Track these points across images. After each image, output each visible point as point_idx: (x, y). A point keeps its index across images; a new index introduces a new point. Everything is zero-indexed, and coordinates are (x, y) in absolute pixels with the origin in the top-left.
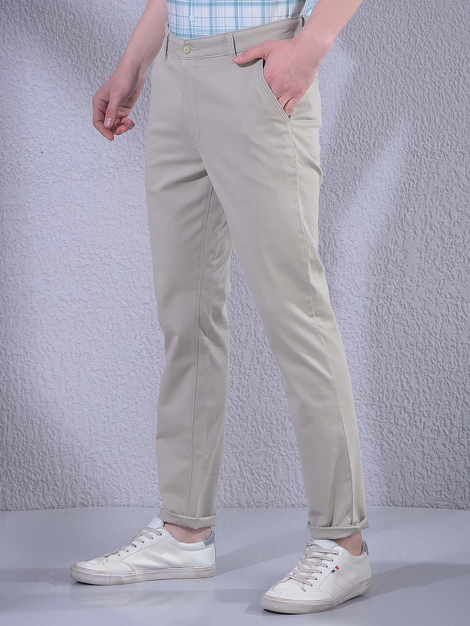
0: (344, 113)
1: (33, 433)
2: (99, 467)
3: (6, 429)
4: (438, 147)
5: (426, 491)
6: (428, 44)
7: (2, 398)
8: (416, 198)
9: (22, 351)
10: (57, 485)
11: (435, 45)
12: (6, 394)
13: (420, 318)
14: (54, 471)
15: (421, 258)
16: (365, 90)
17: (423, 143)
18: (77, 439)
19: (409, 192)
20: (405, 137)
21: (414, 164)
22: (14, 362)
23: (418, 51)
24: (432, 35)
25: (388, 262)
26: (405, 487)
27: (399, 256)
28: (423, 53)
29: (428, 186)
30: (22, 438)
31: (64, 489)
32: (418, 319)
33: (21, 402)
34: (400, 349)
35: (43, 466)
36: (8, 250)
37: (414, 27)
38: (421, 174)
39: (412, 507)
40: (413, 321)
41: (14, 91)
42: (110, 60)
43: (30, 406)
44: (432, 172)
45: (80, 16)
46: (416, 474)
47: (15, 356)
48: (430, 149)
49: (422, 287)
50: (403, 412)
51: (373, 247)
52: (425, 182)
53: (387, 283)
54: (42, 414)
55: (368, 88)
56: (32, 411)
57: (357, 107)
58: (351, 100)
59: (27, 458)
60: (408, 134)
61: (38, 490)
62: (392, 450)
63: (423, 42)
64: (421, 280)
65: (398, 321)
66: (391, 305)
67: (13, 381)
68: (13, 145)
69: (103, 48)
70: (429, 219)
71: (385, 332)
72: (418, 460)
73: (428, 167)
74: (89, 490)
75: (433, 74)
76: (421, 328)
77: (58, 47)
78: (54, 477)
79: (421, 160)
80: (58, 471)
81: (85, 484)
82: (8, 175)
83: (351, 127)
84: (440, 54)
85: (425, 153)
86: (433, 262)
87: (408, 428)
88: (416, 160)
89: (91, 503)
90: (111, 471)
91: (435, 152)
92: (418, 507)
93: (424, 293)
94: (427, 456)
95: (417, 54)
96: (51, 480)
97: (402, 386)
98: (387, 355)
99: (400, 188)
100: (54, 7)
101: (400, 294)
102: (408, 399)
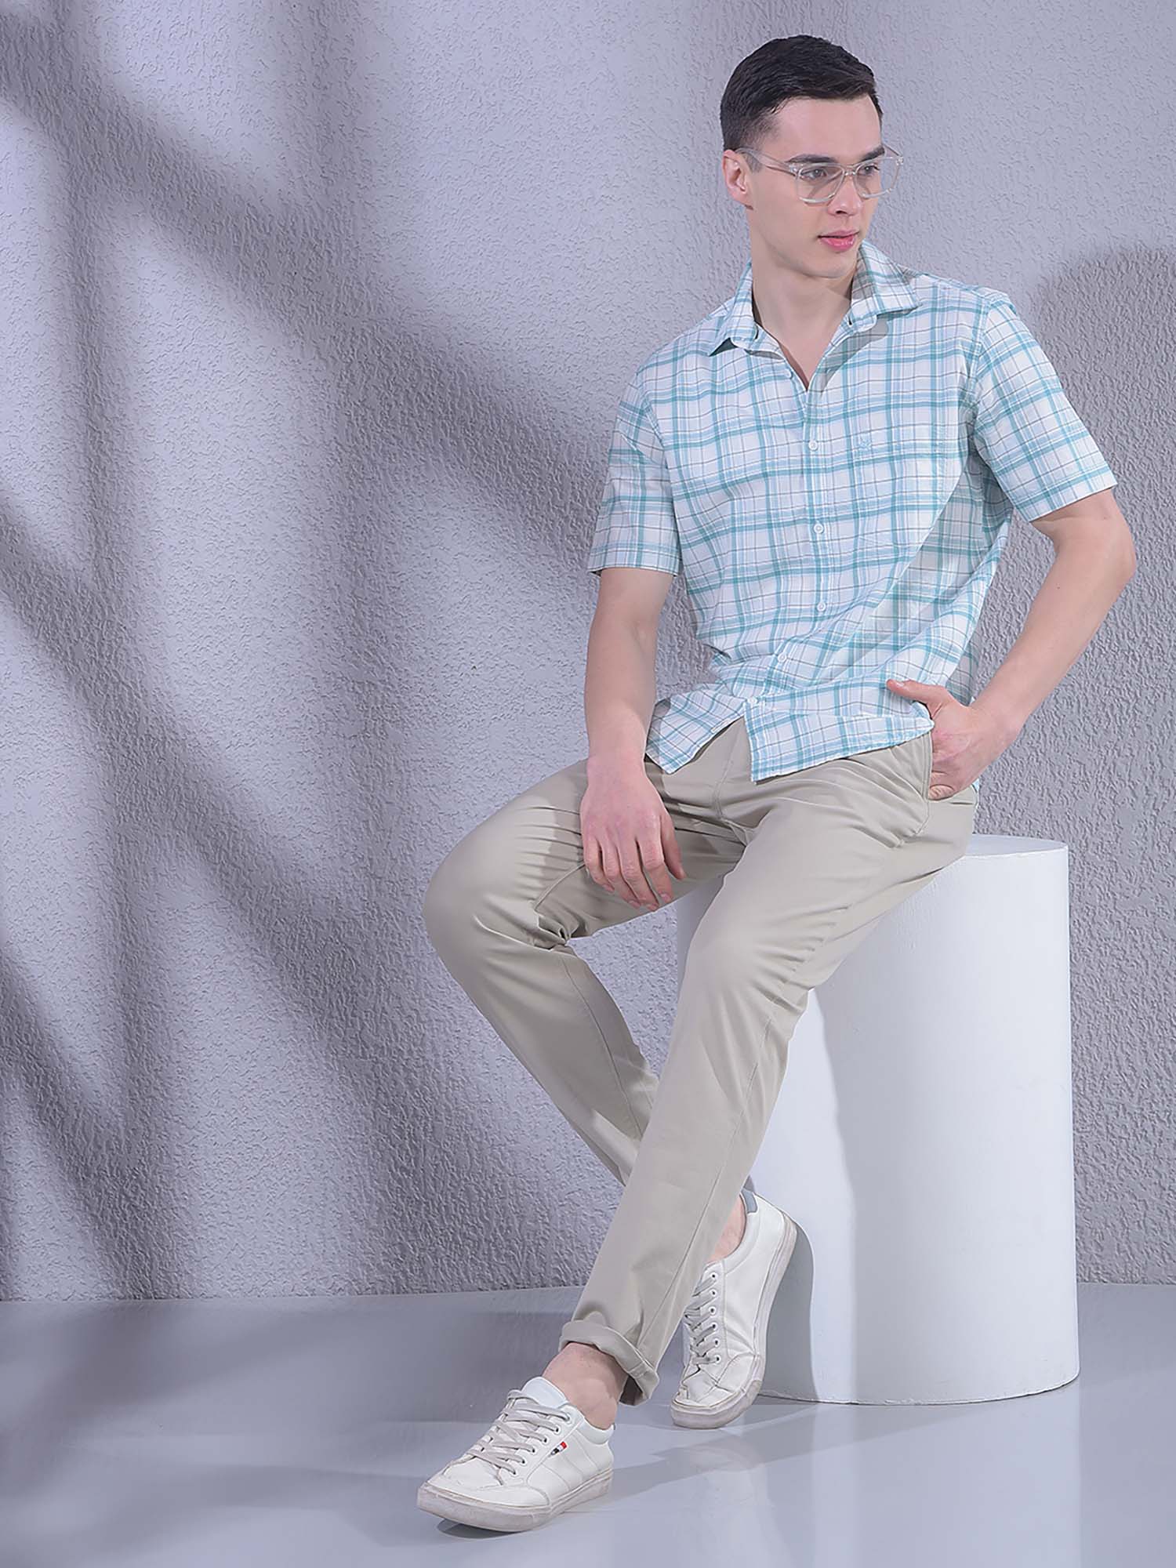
0: (1000, 585)
1: (468, 1156)
2: (585, 1215)
3: (422, 1150)
4: (1170, 641)
5: (1169, 1254)
6: (1147, 462)
7: (415, 1097)
8: (1133, 732)
9: (446, 1013)
10: (512, 1248)
11: (1158, 463)
12: (421, 1089)
13: (1147, 946)
14: (507, 1223)
15: (1146, 839)
16: (1036, 545)
17: (1141, 636)
18: (544, 1167)
19: (1121, 722)
20: (1110, 625)
21: (1127, 672)
22: (433, 1032)
23: (1130, 474)
24: (1153, 446)
25: (1087, 847)
26: (1130, 1248)
27: (1105, 834)
28: (1138, 478)
29: (1155, 710)
30: (450, 1166)
31: (526, 1254)
32: (1144, 946)
33: (448, 1103)
34: (1113, 1000)
35: (487, 1214)
36: (418, 839)
37: (1121, 434)
38: (1141, 691)
39: (1144, 1283)
40: (1134, 951)
41: (424, 564)
42: (588, 505)
43: (462, 1110)
44: (1162, 686)
45: (536, 432)
46: (1149, 1223)
47: (434, 1022)
48: (1156, 645)
49: (1149, 890)
50: (1121, 1113)
51: (1059, 820)
52: (1149, 702)
53: (1086, 884)
54: (484, 1124)
55: (1042, 541)
56: (467, 1118)
57: (1024, 575)
58: (1011, 563)
59: (459, 1199)
60: (1115, 619)
61: (481, 1256)
62: (1104, 1181)
63: (1137, 458)
64: (1147, 877)
65: (1108, 951)
66: (1093, 922)
67: (433, 1067)
68: (424, 656)
69: (576, 486)
70: (1158, 769)
71: (1085, 971)
72: (1150, 1200)
73: (1153, 677)
74: (569, 1255)
75: (1158, 514)
76: (1150, 962)
77: (499, 486)
78: (507, 1233)
79: (1140, 665)
80: (513, 1223)
81: (561, 1246)
82: (416, 708)
83: (1014, 609)
84: (1169, 479)
85: (1147, 653)
86: (1168, 845)
87: (1131, 1143)
88: (1133, 666)
89: (572, 1279)
90: (604, 1221)
91: (1166, 651)
92: (1154, 1282)
93: (1154, 900)
94: (1167, 1192)
95: (1128, 479)
96: (502, 1238)
97: (1119, 1067)
98: (1090, 1012)
99: (1104, 714)
100: (492, 420)
101: (1111, 902)
102: (1129, 1089)
